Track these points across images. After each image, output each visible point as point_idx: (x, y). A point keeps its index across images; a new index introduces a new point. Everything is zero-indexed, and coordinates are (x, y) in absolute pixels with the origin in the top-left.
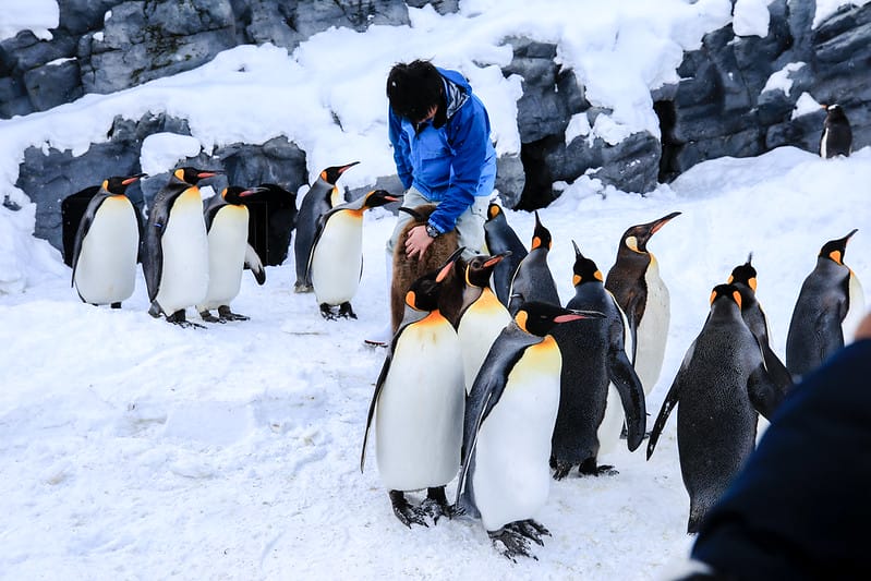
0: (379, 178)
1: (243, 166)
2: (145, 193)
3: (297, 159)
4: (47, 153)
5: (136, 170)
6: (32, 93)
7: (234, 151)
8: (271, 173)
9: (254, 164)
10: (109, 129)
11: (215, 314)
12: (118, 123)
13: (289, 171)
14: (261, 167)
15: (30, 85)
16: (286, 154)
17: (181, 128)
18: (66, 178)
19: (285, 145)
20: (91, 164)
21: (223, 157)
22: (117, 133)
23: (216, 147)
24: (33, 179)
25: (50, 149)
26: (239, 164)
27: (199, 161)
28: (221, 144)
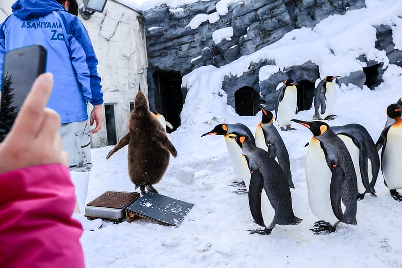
0: (351, 73)
1: (295, 74)
2: (260, 87)
3: (315, 69)
4: (230, 77)
5: (257, 80)
6: (226, 58)
7: (291, 69)
8: (305, 76)
9: (298, 73)
10: (249, 66)
11: (285, 128)
12: (251, 64)
13: (312, 74)
14: (301, 74)
15: (225, 56)
16: (311, 68)
17: (272, 63)
18: (236, 85)
19: (311, 64)
20: (243, 79)
21: (287, 71)
22: (251, 68)
23: (284, 68)
24: (226, 86)
25: (231, 76)
26: (293, 74)
27: (278, 74)
28: (286, 67)
